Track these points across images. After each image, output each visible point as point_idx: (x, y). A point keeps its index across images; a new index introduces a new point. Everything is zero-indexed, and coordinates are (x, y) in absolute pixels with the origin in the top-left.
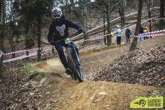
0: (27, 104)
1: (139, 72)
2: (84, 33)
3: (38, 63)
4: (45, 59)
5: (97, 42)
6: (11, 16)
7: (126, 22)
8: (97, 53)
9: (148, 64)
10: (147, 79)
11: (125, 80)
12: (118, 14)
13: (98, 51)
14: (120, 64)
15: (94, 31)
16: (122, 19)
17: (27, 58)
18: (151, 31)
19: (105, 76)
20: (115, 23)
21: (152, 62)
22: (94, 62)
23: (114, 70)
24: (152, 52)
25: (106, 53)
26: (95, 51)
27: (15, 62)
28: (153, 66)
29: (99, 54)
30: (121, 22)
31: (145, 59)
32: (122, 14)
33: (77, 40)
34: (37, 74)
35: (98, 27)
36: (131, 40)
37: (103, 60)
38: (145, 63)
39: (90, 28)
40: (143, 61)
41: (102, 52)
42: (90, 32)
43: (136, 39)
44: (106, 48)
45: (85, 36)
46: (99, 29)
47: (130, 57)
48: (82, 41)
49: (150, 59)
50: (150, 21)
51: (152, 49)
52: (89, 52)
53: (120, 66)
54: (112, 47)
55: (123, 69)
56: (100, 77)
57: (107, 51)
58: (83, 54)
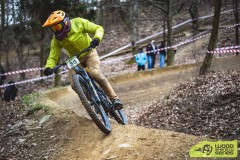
1: (210, 109)
2: (133, 43)
3: (56, 89)
4: (68, 84)
7: (201, 28)
8: (148, 78)
9: (224, 98)
10: (221, 121)
11: (185, 121)
12: (188, 15)
13: (151, 73)
14: (181, 96)
16: (194, 22)
17: (42, 81)
18: (237, 44)
21: (232, 94)
22: (143, 91)
23: (170, 105)
24: (234, 78)
27: (24, 86)
28: (232, 101)
29: (153, 77)
30: (193, 27)
31: (220, 88)
32: (194, 15)
33: (122, 54)
34: (38, 109)
35: (156, 34)
36: (202, 59)
37: (158, 87)
38: (221, 96)
39: (144, 36)
40: (217, 92)
41: (157, 76)
42: (143, 43)
43: (209, 57)
44: (162, 69)
45: (134, 49)
46: (158, 38)
47: (197, 85)
48: (129, 56)
49: (228, 89)
50: (237, 28)
51: (234, 72)
53: (180, 99)
54: (174, 68)
55: (185, 104)
56: (148, 115)
57: (165, 74)
58: (126, 77)
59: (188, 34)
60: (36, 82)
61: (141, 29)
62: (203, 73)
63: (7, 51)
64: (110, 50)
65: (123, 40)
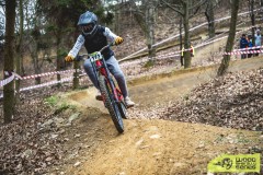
0: (46, 150)
1: (228, 109)
2: (149, 46)
3: (73, 92)
4: (86, 87)
5: (170, 61)
6: (35, 19)
7: (217, 31)
8: (167, 79)
9: (243, 97)
11: (204, 121)
12: (204, 18)
13: (169, 75)
14: (200, 96)
15: (166, 43)
16: (210, 25)
17: (59, 85)
19: (176, 114)
20: (198, 32)
21: (250, 94)
22: (161, 93)
23: (190, 106)
24: (252, 78)
25: (181, 80)
26: (164, 75)
27: (40, 91)
28: (251, 101)
29: (170, 80)
30: (206, 30)
31: (239, 89)
32: (210, 18)
33: (138, 58)
34: (65, 108)
35: (171, 38)
36: (219, 61)
37: (175, 89)
38: (239, 95)
39: (160, 40)
40: (236, 92)
41: (174, 78)
42: (159, 46)
43: (227, 58)
44: (181, 72)
45: (151, 53)
46: (174, 41)
47: (215, 86)
48: (145, 60)
49: (246, 89)
50: (253, 30)
51: (251, 73)
52: (154, 77)
53: (199, 100)
54: (191, 71)
55: (204, 104)
56: (168, 115)
57: (182, 76)
58: (144, 80)
59: (204, 37)
60: (53, 87)
61: (157, 32)
62: (221, 74)
63: (22, 56)
64: (125, 54)
65: (139, 43)
